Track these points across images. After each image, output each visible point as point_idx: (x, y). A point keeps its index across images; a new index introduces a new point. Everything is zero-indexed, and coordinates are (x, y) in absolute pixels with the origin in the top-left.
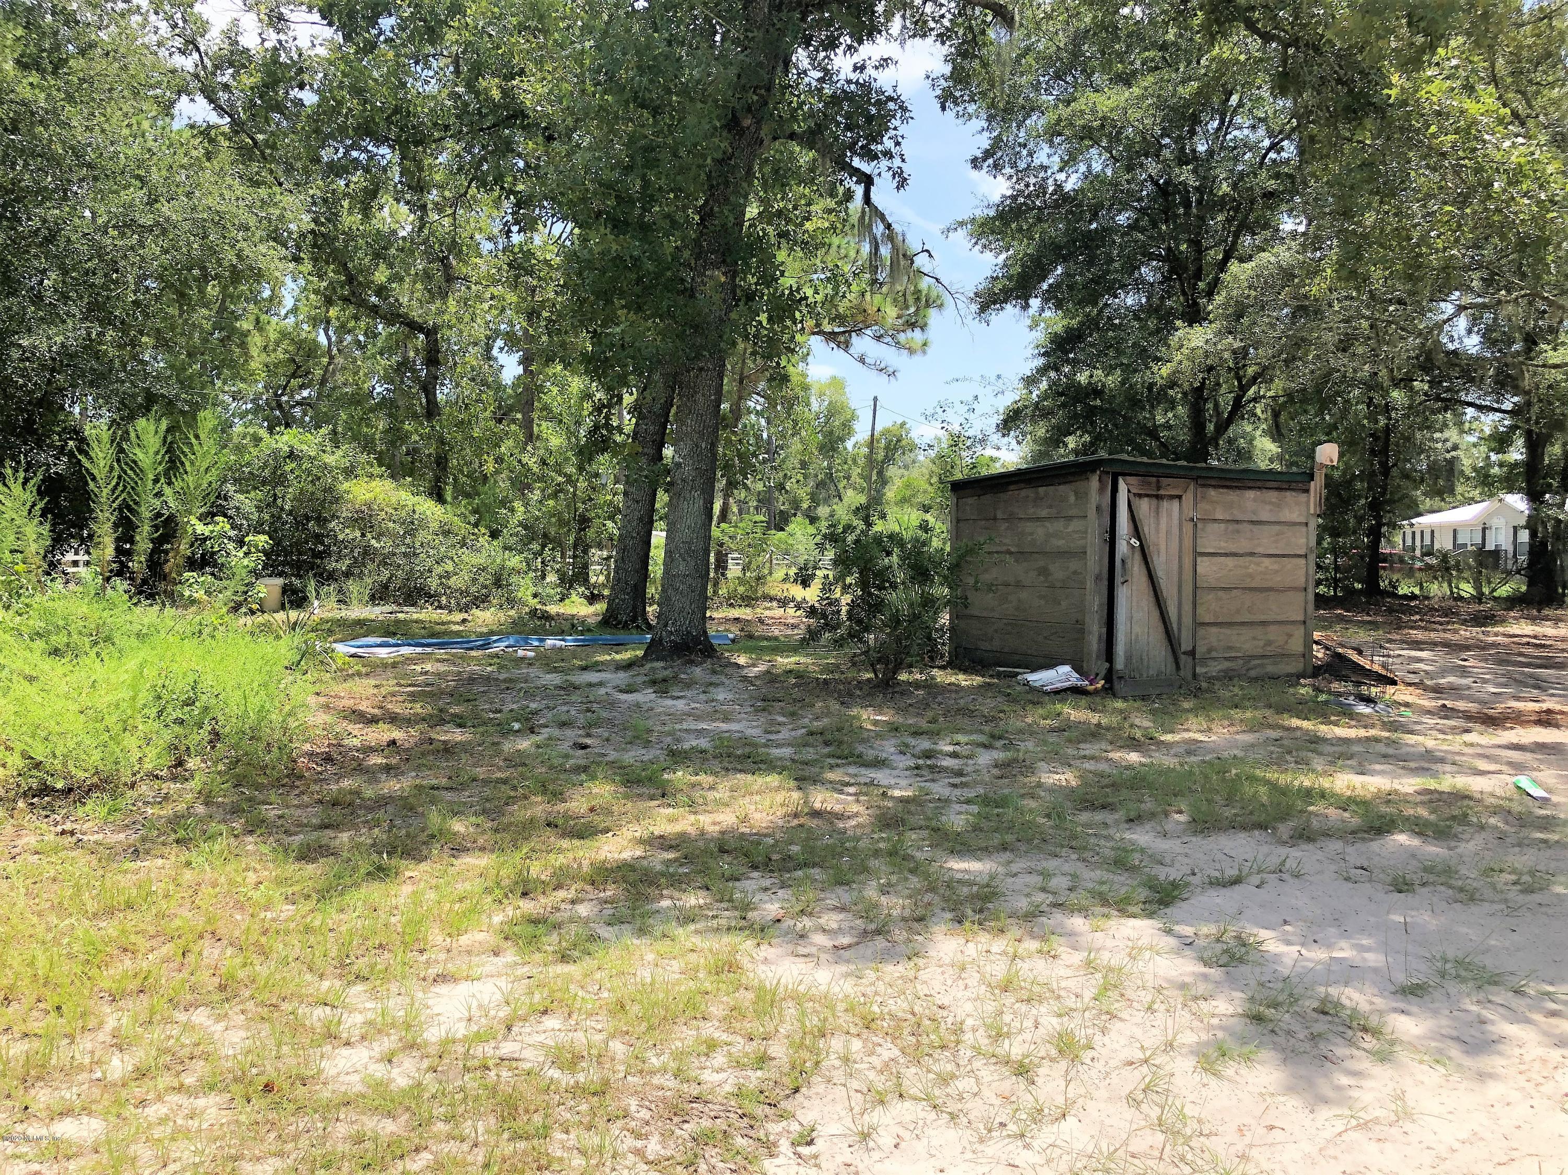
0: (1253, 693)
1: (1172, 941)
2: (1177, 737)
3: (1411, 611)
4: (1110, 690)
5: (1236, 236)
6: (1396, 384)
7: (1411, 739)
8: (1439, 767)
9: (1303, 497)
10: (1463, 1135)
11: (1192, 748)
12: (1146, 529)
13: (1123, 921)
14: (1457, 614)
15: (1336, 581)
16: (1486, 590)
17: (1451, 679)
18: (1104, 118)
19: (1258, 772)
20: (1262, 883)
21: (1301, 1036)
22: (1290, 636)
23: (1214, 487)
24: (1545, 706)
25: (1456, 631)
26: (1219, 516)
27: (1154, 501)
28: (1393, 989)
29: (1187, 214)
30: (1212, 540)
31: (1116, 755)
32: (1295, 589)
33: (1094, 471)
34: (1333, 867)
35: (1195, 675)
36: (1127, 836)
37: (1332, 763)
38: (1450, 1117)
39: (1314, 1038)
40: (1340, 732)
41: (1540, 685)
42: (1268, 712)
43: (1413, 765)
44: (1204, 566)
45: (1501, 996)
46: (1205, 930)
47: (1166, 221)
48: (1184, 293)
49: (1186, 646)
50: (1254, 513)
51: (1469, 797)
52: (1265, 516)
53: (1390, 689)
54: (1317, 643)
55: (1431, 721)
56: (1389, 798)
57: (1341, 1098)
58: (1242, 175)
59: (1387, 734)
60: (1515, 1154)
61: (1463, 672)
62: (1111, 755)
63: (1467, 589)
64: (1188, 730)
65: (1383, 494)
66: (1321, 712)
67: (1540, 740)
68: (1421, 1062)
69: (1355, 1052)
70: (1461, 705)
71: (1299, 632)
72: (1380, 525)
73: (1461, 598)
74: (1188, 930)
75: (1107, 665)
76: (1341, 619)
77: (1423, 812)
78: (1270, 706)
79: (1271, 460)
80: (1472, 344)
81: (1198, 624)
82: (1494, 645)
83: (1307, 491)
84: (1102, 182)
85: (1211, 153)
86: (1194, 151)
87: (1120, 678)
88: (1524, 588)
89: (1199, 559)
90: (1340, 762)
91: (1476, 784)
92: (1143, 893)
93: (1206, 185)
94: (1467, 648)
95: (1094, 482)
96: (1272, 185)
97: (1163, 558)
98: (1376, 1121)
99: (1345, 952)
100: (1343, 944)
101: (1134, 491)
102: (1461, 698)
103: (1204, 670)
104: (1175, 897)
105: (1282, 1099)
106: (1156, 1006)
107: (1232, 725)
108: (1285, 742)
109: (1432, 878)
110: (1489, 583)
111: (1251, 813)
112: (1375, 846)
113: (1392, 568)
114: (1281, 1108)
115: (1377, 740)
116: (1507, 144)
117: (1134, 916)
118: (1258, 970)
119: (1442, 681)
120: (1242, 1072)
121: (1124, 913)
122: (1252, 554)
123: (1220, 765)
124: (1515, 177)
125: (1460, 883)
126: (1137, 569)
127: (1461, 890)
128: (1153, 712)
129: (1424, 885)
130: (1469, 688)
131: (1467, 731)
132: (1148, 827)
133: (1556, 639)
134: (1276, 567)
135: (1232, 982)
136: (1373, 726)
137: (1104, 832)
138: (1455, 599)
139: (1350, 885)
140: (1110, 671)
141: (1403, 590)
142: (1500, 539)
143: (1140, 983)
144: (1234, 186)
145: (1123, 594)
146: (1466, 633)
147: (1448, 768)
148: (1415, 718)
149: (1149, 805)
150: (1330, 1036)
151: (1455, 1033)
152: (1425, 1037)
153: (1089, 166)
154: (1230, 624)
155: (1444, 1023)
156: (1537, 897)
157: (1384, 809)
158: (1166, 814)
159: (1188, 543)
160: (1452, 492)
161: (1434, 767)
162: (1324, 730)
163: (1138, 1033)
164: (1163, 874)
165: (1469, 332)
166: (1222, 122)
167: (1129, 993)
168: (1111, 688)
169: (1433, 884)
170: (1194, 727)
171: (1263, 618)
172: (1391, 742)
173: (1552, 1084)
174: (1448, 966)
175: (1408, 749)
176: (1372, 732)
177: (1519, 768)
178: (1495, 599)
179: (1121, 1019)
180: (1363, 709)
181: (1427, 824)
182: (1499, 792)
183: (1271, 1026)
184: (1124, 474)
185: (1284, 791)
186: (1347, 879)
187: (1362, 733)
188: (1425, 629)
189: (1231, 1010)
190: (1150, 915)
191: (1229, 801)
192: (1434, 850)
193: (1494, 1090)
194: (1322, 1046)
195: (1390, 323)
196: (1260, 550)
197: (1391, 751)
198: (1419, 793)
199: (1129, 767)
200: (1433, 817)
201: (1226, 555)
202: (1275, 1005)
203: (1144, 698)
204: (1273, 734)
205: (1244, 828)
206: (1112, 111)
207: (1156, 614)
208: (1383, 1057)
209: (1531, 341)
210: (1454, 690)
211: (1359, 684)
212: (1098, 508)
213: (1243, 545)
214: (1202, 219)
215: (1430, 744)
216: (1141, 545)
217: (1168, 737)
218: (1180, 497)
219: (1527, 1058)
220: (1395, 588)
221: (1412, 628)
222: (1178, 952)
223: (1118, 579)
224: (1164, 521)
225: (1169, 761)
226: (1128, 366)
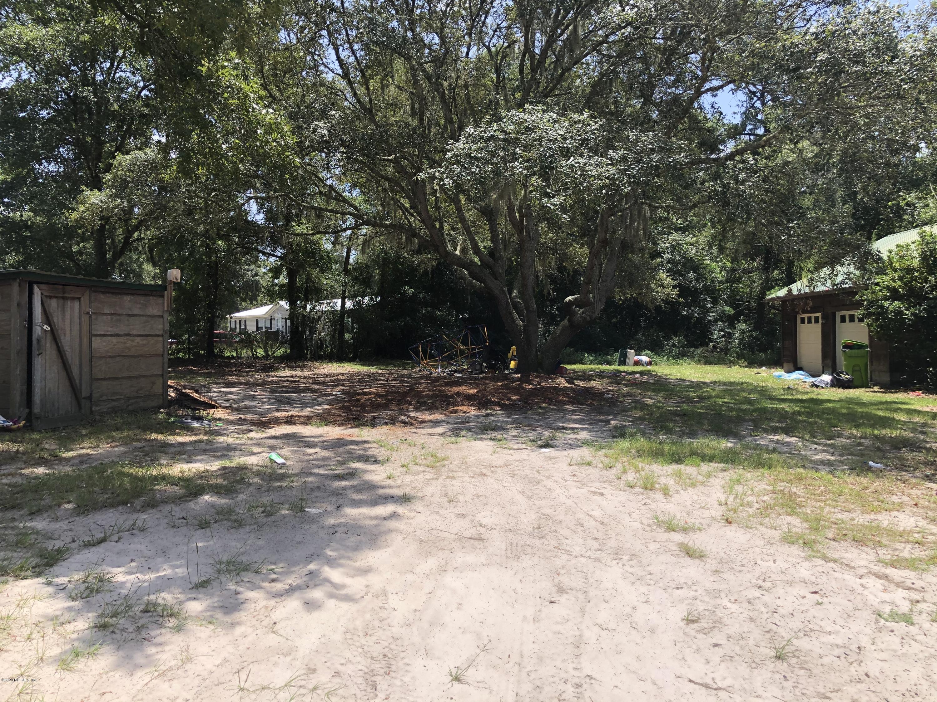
0: (129, 420)
1: (50, 589)
2: (75, 453)
3: (230, 365)
4: (30, 427)
5: (124, 138)
6: (220, 237)
7: (221, 439)
8: (232, 453)
9: (160, 300)
10: (218, 662)
11: (83, 459)
12: (55, 319)
13: (17, 583)
14: (255, 366)
15: (189, 349)
16: (270, 353)
17: (247, 403)
18: (27, 44)
19: (125, 469)
20: (120, 538)
21: (131, 630)
22: (154, 383)
23: (103, 293)
24: (290, 413)
25: (253, 376)
26: (106, 311)
27: (61, 301)
28: (191, 586)
29: (90, 118)
30: (101, 327)
31: (27, 471)
32: (156, 355)
33: (15, 279)
34: (166, 521)
35: (92, 412)
36: (28, 524)
37: (173, 458)
38: (213, 653)
39: (139, 629)
40: (180, 439)
41: (290, 402)
42: (137, 431)
43: (219, 454)
44: (97, 343)
45: (247, 576)
46: (76, 577)
47: (75, 121)
48: (89, 169)
49: (85, 393)
50: (130, 309)
51: (246, 468)
52: (136, 311)
53: (212, 411)
54: (171, 387)
55: (231, 427)
56: (201, 475)
57: (150, 662)
58: (125, 101)
59: (206, 438)
60: (245, 664)
61: (253, 398)
62: (23, 471)
63: (261, 352)
64: (83, 448)
65: (215, 299)
66: (170, 429)
67: (285, 432)
68: (201, 626)
69: (163, 631)
70: (249, 417)
71: (159, 381)
72: (214, 316)
73: (257, 357)
74: (63, 580)
75: (27, 410)
76: (191, 372)
77: (220, 481)
78: (139, 427)
79: (154, 277)
80: (260, 218)
81: (93, 380)
82: (272, 382)
83: (163, 296)
84: (26, 86)
85: (105, 83)
86: (94, 79)
87: (38, 418)
88: (288, 351)
89: (93, 339)
90: (177, 457)
91: (252, 460)
92: (35, 561)
93: (103, 102)
94: (258, 385)
95: (15, 288)
96: (145, 110)
97: (68, 338)
98: (170, 669)
99: (167, 571)
100: (165, 567)
101: (46, 293)
102: (251, 413)
103: (98, 408)
104: (58, 559)
105: (112, 673)
106: (33, 636)
107: (113, 441)
108: (146, 449)
109: (221, 517)
110: (272, 348)
111: (118, 495)
112: (192, 505)
113: (221, 342)
114: (111, 679)
115: (200, 441)
116: (264, 111)
117: (25, 578)
118: (108, 595)
119: (242, 404)
120: (89, 664)
121: (18, 577)
122: (129, 335)
123: (101, 469)
124: (269, 130)
125: (235, 517)
126: (48, 345)
127: (235, 521)
128: (60, 439)
129: (216, 522)
130: (255, 407)
131: (251, 431)
132: (45, 515)
133: (301, 377)
134: (144, 342)
135: (89, 607)
136: (200, 434)
137: (11, 525)
138: (255, 358)
139: (175, 530)
140: (30, 413)
141: (227, 354)
142: (280, 324)
143: (23, 622)
144: (121, 107)
145: (38, 362)
146: (259, 376)
147: (237, 453)
148: (225, 427)
149: (48, 500)
150: (150, 626)
151: (221, 604)
152: (206, 611)
153: (20, 75)
154: (116, 379)
155: (215, 600)
156: (273, 518)
157: (199, 482)
158: (59, 505)
159: (85, 328)
160: (256, 299)
161: (230, 454)
162: (170, 439)
163: (18, 657)
164: (51, 545)
165: (259, 212)
166: (112, 65)
167: (15, 632)
168: (30, 426)
169: (221, 520)
170: (88, 445)
171: (137, 373)
172: (209, 442)
173: (268, 619)
174: (223, 566)
175: (219, 445)
176: (199, 437)
177: (272, 448)
178: (274, 357)
179: (7, 651)
180: (196, 425)
181: (221, 486)
182: (261, 463)
183: (111, 629)
184: (38, 283)
185: (141, 479)
186: (174, 526)
187: (193, 438)
188: (237, 375)
189: (87, 626)
190: (39, 575)
191: (104, 490)
192: (223, 501)
193: (239, 630)
194: (143, 633)
195: (213, 202)
196: (134, 332)
197: (208, 447)
198: (219, 469)
199: (37, 477)
200: (225, 482)
201: (111, 335)
202: (115, 615)
203: (54, 430)
204: (139, 444)
205: (113, 505)
206: (33, 40)
207: (64, 374)
208: (179, 629)
209: (288, 219)
210: (247, 409)
211: (194, 409)
212: (18, 305)
213: (123, 329)
214: (99, 123)
215: (230, 440)
216: (52, 330)
217: (69, 454)
218: (79, 299)
219: (258, 608)
220: (223, 353)
221: (231, 375)
222: (52, 596)
223: (35, 352)
224: (68, 313)
225: (67, 469)
226: (49, 211)
